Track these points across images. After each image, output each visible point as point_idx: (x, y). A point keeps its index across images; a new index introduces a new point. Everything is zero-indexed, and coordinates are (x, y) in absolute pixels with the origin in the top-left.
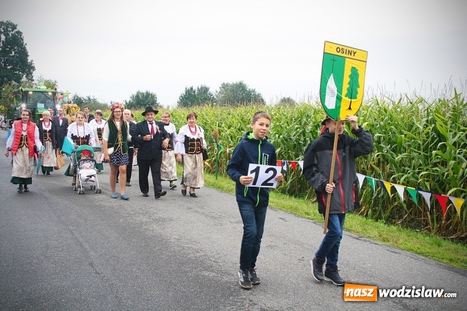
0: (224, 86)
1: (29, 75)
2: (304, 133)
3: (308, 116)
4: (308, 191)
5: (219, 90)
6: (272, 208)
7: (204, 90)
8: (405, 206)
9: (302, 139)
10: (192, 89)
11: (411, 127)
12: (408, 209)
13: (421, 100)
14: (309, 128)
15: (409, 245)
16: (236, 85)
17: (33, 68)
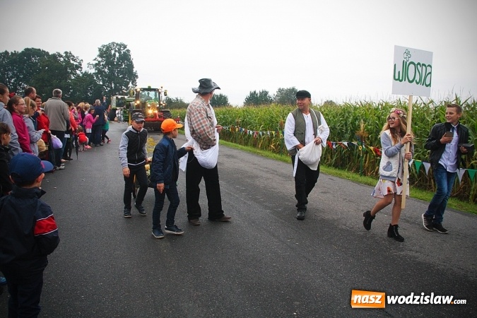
0: (280, 91)
1: (134, 82)
2: (346, 124)
3: (349, 112)
4: (348, 166)
5: (276, 94)
6: (322, 173)
7: (265, 94)
8: (416, 175)
9: (344, 128)
10: (255, 92)
11: (423, 120)
12: (419, 178)
13: (432, 102)
14: (350, 120)
15: (415, 195)
16: (290, 90)
17: (137, 77)
